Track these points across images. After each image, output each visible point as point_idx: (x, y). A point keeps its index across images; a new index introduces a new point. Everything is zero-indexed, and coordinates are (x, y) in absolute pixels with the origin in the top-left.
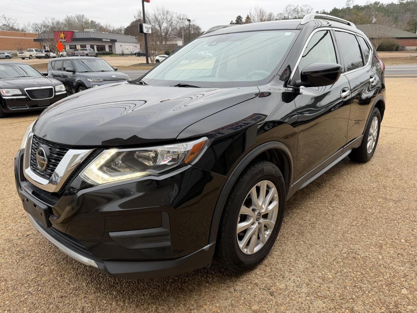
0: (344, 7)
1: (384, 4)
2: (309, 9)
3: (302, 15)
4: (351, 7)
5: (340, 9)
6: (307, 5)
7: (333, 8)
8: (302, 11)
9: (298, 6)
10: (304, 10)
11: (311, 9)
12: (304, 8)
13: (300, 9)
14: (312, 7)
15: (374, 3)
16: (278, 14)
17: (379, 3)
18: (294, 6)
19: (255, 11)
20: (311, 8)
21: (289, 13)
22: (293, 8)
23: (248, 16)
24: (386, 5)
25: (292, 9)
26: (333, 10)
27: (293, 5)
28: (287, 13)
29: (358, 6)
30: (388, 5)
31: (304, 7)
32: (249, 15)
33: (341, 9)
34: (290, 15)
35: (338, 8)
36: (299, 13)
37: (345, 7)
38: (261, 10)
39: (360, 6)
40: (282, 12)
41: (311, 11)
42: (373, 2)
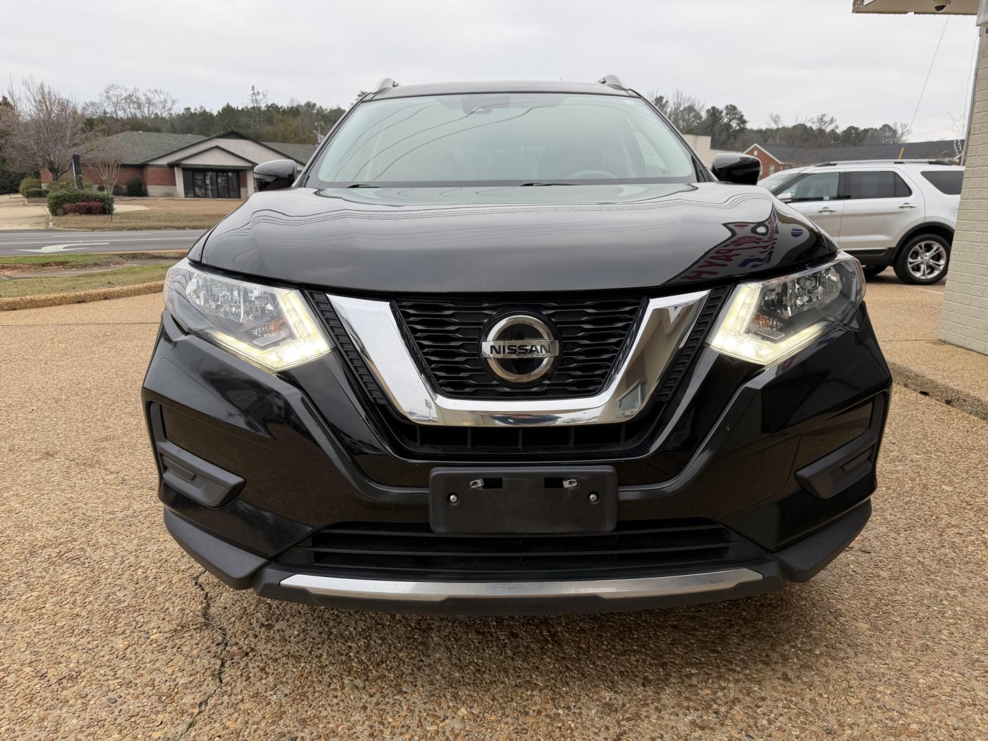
0: (248, 104)
1: (324, 107)
2: (165, 101)
3: (152, 112)
4: (263, 107)
5: (240, 109)
6: (160, 91)
7: (224, 105)
8: (150, 103)
9: (136, 90)
10: (154, 101)
11: (170, 100)
12: (153, 96)
13: (143, 99)
14: (174, 98)
15: (305, 105)
16: (86, 103)
17: (314, 105)
18: (126, 90)
19: (23, 89)
20: (170, 98)
21: (116, 104)
22: (125, 95)
23: (5, 98)
24: (329, 110)
25: (123, 97)
26: (224, 109)
27: (122, 87)
28: (111, 104)
29: (277, 106)
30: (331, 110)
31: (153, 94)
32: (7, 96)
33: (243, 109)
34: (120, 109)
35: (234, 105)
36: (142, 106)
37: (250, 106)
38: (42, 88)
39: (279, 106)
40: (96, 100)
41: (173, 105)
42: (303, 103)
